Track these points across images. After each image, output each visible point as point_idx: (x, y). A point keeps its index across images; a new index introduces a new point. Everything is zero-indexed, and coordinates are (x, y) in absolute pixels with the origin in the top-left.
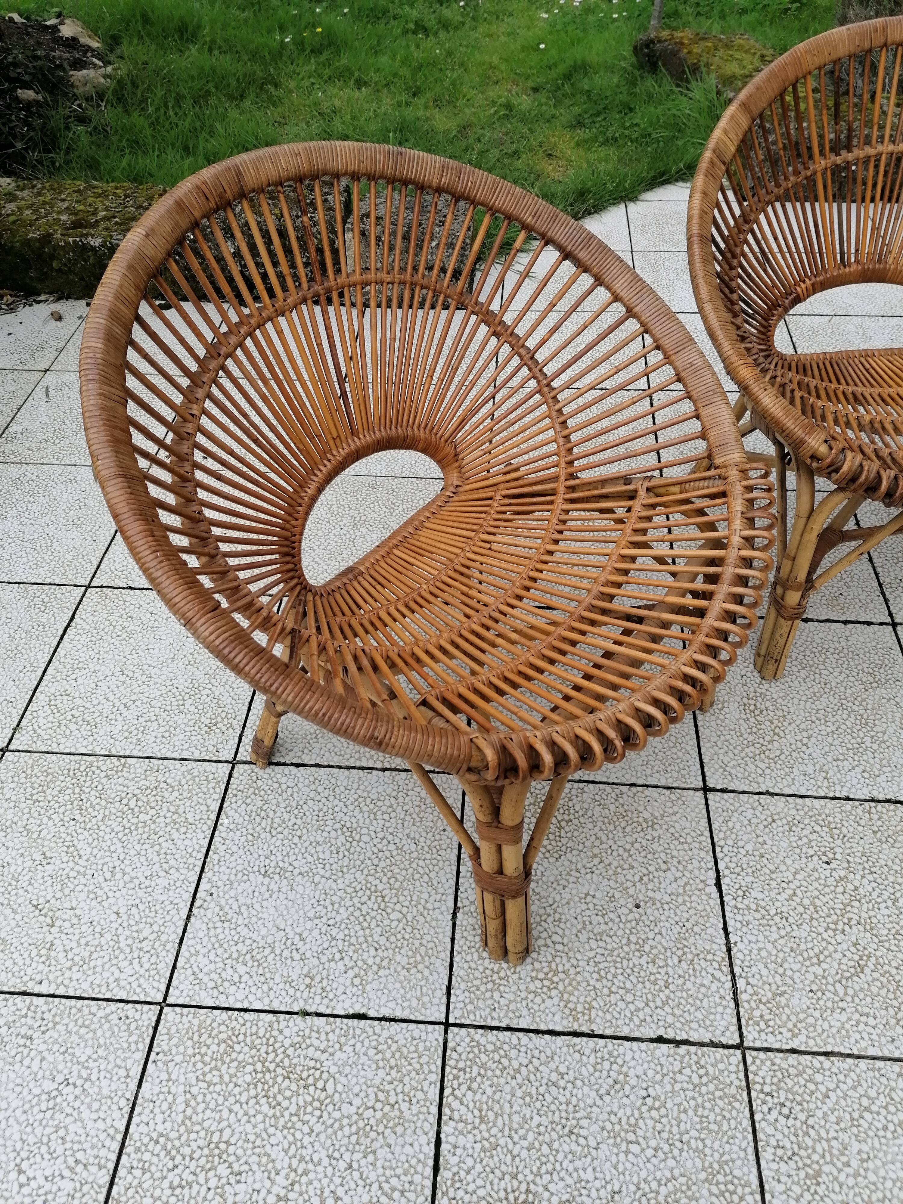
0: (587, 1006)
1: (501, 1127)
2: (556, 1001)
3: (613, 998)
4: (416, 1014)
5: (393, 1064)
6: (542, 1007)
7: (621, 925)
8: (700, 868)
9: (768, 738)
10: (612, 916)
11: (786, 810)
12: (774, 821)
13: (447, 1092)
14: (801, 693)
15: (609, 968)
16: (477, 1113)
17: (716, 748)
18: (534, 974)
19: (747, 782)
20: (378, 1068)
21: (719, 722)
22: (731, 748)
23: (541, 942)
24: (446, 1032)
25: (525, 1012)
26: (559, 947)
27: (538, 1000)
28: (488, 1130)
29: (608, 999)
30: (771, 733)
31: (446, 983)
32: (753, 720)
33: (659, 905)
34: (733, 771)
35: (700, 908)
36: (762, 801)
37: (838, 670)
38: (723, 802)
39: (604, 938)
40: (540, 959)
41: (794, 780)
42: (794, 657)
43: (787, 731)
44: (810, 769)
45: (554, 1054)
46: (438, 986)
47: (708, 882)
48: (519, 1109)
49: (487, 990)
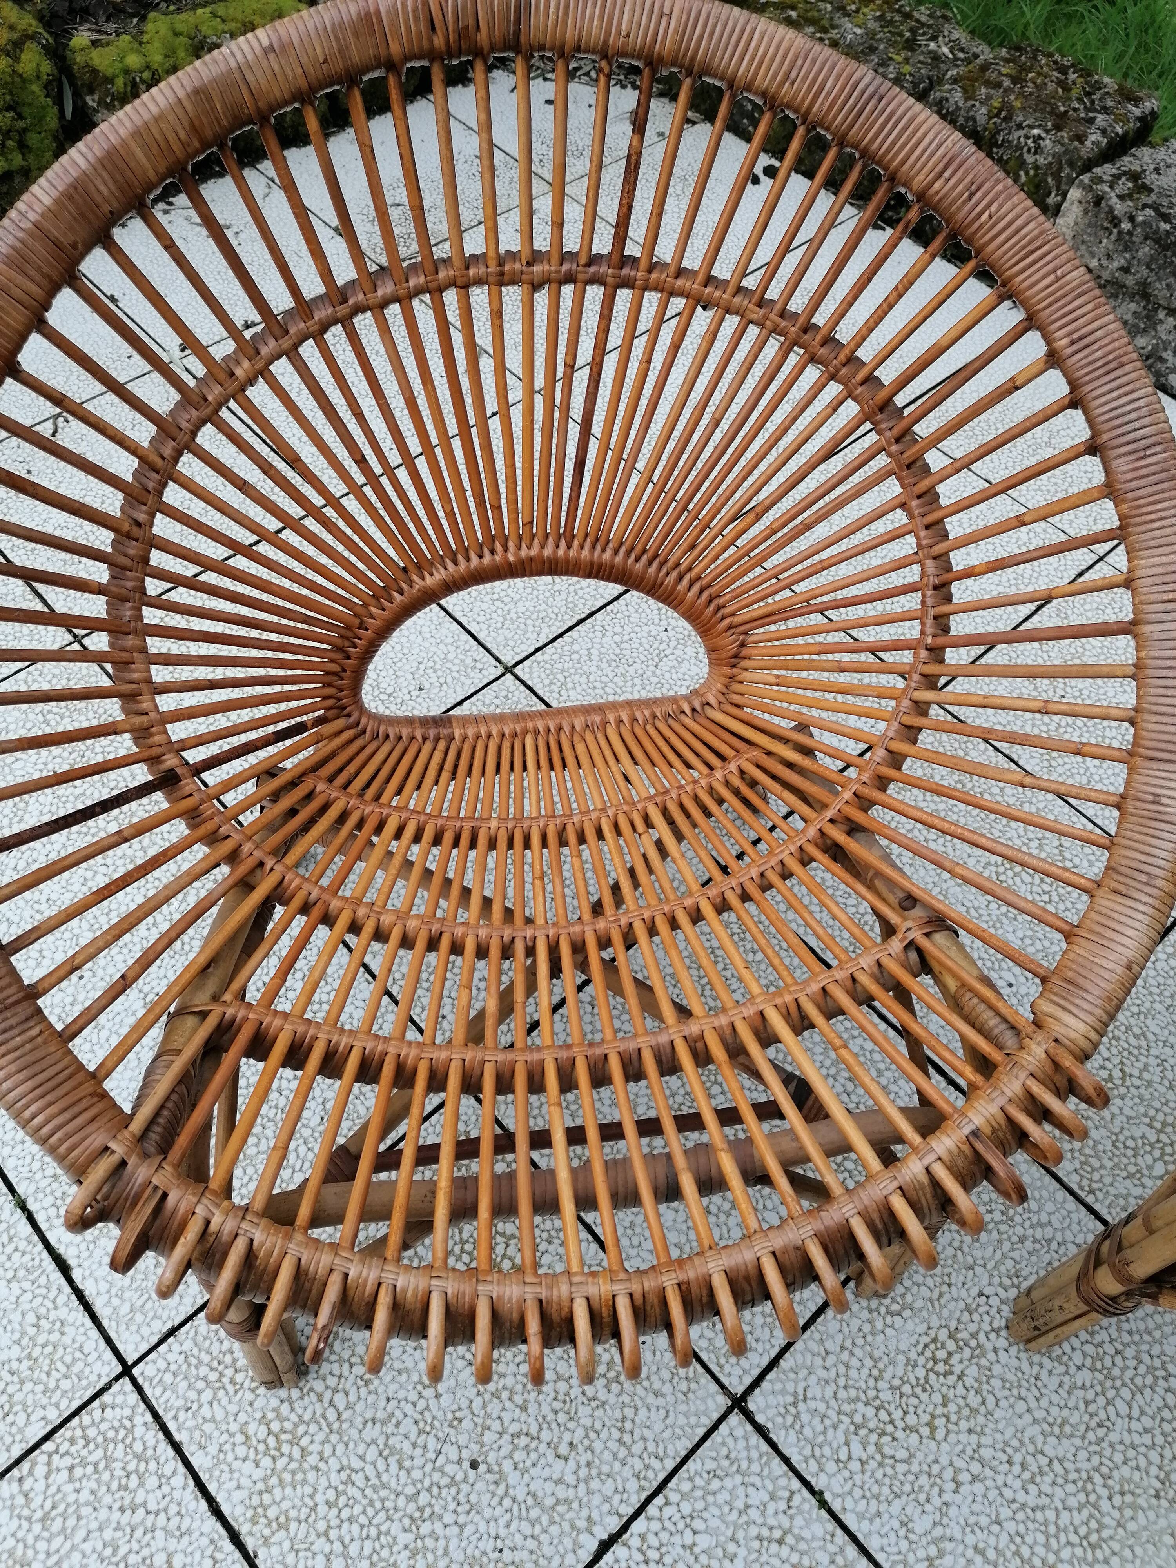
0: (282, 1519)
1: (52, 1550)
2: (258, 1474)
3: (320, 1544)
4: (114, 1324)
5: (34, 1355)
6: (236, 1465)
7: (429, 1467)
8: (607, 1500)
9: (911, 1420)
10: (432, 1443)
11: (815, 1544)
12: (780, 1542)
13: (48, 1446)
14: (1044, 1402)
15: (356, 1501)
16: (48, 1505)
17: (819, 1361)
18: (270, 1415)
19: (807, 1452)
20: (18, 1342)
21: (867, 1328)
22: (842, 1381)
23: (319, 1386)
24: (117, 1378)
25: (213, 1449)
26: (331, 1415)
27: (241, 1451)
28: (37, 1538)
29: (313, 1537)
30: (926, 1418)
31: (177, 1322)
32: (921, 1373)
33: (501, 1490)
34: (805, 1417)
35: (547, 1550)
36: (797, 1499)
37: (1147, 1422)
38: (742, 1444)
39: (392, 1460)
40: (296, 1405)
41: (879, 1514)
42: (1098, 1339)
43: (952, 1437)
44: (921, 1524)
45: (188, 1532)
46: (164, 1318)
47: (596, 1529)
48: (88, 1551)
49: (205, 1379)
